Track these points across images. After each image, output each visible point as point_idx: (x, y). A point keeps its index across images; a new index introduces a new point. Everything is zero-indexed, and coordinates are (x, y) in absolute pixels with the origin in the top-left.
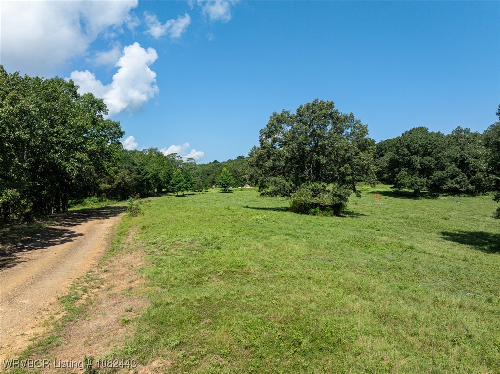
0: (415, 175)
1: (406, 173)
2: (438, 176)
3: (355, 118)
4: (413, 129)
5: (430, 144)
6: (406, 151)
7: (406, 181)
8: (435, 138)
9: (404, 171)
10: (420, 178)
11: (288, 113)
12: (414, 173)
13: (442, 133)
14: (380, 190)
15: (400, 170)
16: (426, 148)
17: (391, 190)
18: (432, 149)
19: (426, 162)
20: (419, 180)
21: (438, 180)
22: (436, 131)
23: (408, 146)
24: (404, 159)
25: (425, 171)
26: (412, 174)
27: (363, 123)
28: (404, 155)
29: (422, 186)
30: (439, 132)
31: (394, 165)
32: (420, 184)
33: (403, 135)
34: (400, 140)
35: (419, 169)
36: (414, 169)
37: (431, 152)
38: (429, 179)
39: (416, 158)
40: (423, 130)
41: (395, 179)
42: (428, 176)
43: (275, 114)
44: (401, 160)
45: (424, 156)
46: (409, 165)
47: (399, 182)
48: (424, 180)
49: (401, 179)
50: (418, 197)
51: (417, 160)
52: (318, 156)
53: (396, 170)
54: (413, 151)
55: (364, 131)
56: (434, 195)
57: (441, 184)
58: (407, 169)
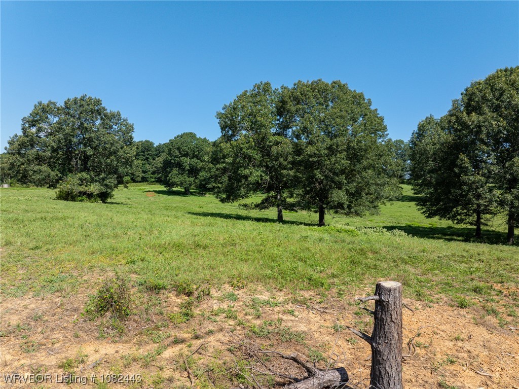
0: (185, 174)
1: (177, 172)
2: (203, 176)
3: (122, 116)
4: (184, 134)
5: (197, 148)
6: (177, 153)
7: (176, 180)
8: (201, 143)
9: (175, 171)
10: (189, 177)
11: (54, 104)
12: (184, 173)
13: (207, 139)
14: (155, 189)
15: (172, 170)
16: (194, 151)
17: (165, 189)
18: (199, 153)
19: (193, 164)
20: (187, 179)
21: (204, 180)
22: (203, 138)
23: (178, 149)
24: (175, 160)
25: (193, 171)
26: (182, 174)
27: (130, 122)
28: (176, 156)
29: (191, 185)
30: (205, 138)
31: (167, 165)
32: (188, 183)
33: (175, 138)
34: (172, 143)
35: (188, 170)
36: (184, 169)
37: (198, 154)
38: (196, 178)
39: (186, 159)
40: (192, 135)
41: (168, 178)
42: (196, 176)
43: (40, 103)
44: (173, 161)
45: (193, 158)
46: (180, 165)
47: (171, 181)
48: (192, 179)
49: (172, 178)
50: (188, 194)
51: (187, 161)
52: (85, 148)
53: (168, 170)
54: (183, 153)
55: (130, 129)
56: (202, 194)
57: (206, 184)
58: (178, 169)
